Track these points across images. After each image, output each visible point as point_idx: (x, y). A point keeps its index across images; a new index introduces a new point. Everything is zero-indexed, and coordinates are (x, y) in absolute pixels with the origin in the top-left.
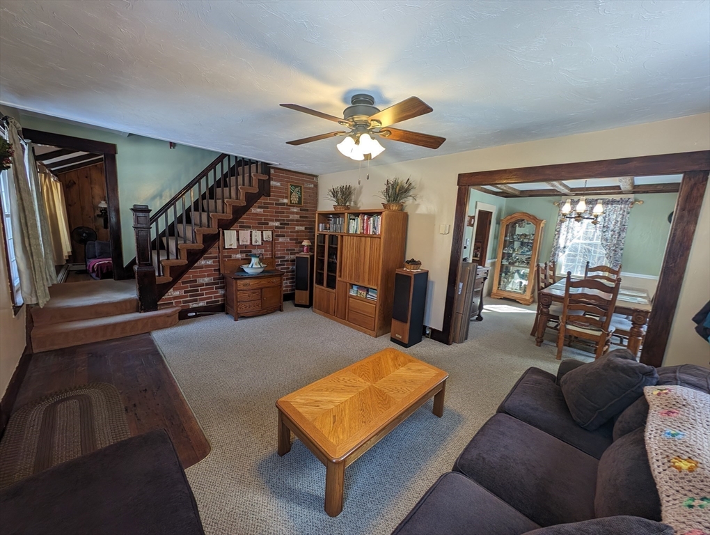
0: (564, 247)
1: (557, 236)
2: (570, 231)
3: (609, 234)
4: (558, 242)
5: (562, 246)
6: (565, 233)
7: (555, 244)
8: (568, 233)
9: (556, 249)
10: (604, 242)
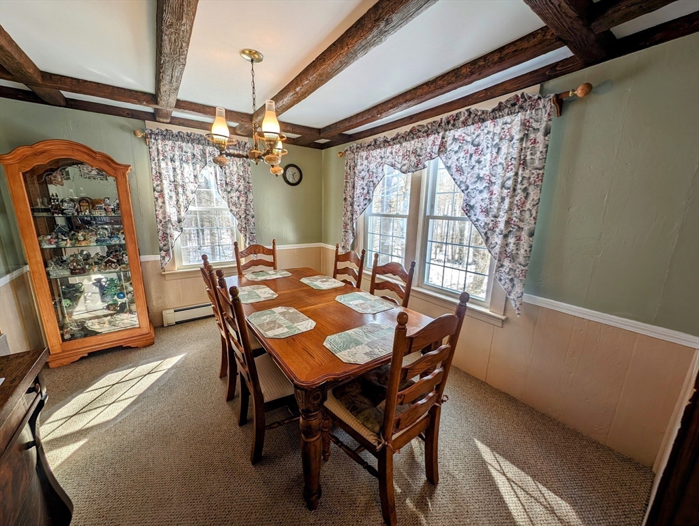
0: (179, 221)
1: (160, 200)
2: (180, 190)
3: (234, 195)
4: (164, 213)
5: (174, 218)
6: (173, 194)
7: (160, 217)
8: (177, 194)
9: (165, 226)
10: (234, 208)
